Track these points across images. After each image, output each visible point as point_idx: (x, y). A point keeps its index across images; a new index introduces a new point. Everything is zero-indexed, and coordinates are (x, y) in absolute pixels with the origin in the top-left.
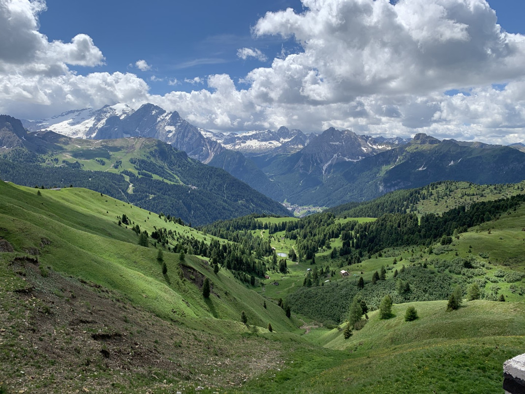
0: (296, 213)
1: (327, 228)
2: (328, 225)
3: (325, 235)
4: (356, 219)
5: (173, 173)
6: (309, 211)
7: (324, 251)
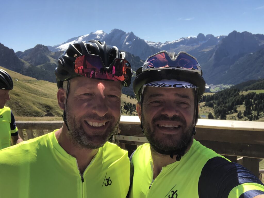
0: (212, 90)
1: (235, 98)
2: (235, 96)
3: (233, 103)
4: (254, 91)
6: (221, 88)
7: (232, 113)
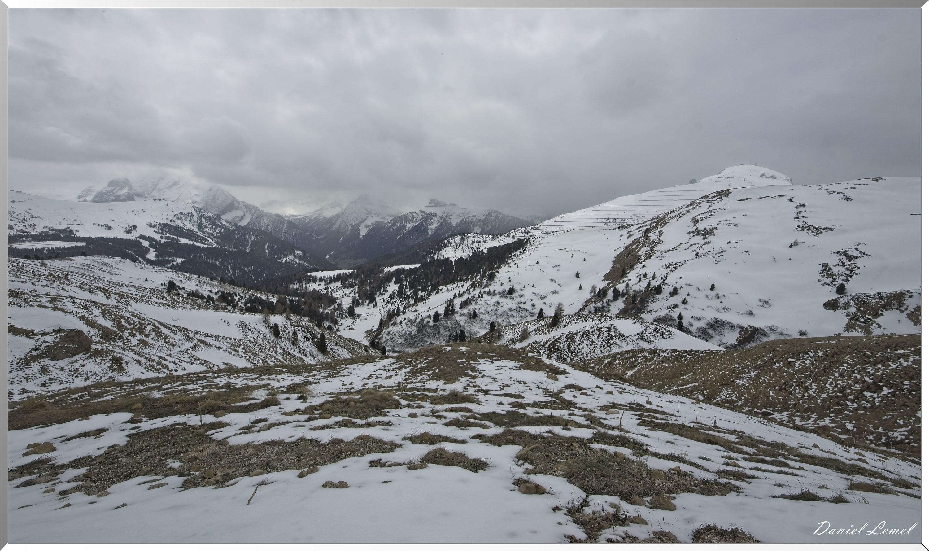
3: (379, 281)
5: (205, 236)
7: (382, 294)
